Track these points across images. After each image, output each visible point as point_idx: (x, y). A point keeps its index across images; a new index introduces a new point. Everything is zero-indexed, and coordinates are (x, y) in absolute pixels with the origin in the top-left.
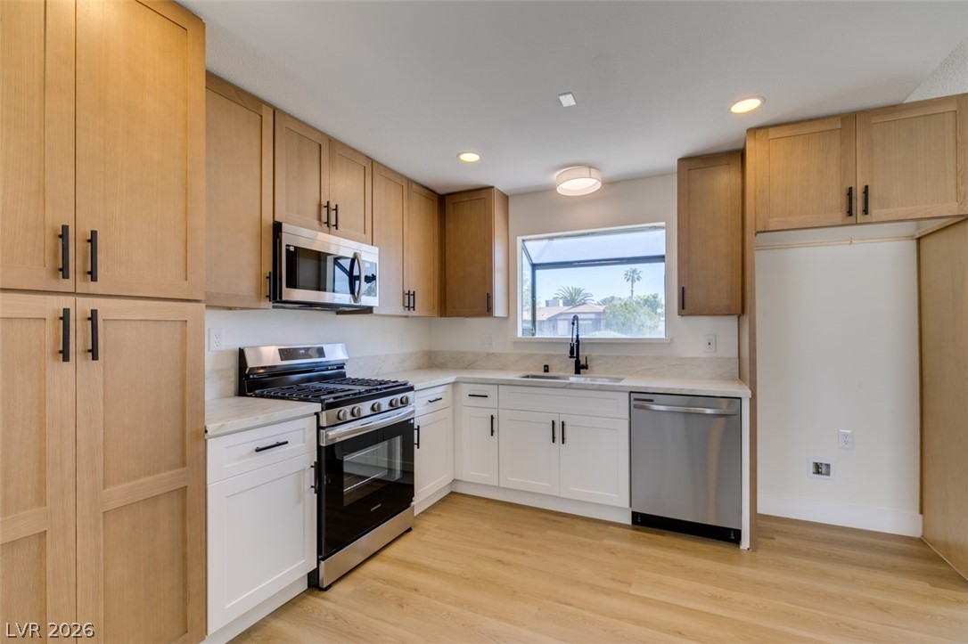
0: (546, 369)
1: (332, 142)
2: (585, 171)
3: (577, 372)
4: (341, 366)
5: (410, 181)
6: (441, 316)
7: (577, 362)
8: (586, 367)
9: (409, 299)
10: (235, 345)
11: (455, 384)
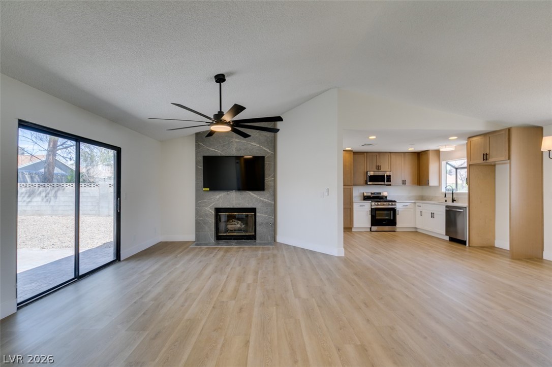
0: (446, 201)
1: (379, 153)
2: (445, 147)
3: (453, 202)
4: (386, 197)
5: (404, 153)
6: (417, 185)
7: (453, 199)
8: (455, 201)
9: (404, 182)
10: (363, 192)
11: (415, 203)
